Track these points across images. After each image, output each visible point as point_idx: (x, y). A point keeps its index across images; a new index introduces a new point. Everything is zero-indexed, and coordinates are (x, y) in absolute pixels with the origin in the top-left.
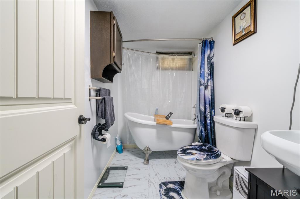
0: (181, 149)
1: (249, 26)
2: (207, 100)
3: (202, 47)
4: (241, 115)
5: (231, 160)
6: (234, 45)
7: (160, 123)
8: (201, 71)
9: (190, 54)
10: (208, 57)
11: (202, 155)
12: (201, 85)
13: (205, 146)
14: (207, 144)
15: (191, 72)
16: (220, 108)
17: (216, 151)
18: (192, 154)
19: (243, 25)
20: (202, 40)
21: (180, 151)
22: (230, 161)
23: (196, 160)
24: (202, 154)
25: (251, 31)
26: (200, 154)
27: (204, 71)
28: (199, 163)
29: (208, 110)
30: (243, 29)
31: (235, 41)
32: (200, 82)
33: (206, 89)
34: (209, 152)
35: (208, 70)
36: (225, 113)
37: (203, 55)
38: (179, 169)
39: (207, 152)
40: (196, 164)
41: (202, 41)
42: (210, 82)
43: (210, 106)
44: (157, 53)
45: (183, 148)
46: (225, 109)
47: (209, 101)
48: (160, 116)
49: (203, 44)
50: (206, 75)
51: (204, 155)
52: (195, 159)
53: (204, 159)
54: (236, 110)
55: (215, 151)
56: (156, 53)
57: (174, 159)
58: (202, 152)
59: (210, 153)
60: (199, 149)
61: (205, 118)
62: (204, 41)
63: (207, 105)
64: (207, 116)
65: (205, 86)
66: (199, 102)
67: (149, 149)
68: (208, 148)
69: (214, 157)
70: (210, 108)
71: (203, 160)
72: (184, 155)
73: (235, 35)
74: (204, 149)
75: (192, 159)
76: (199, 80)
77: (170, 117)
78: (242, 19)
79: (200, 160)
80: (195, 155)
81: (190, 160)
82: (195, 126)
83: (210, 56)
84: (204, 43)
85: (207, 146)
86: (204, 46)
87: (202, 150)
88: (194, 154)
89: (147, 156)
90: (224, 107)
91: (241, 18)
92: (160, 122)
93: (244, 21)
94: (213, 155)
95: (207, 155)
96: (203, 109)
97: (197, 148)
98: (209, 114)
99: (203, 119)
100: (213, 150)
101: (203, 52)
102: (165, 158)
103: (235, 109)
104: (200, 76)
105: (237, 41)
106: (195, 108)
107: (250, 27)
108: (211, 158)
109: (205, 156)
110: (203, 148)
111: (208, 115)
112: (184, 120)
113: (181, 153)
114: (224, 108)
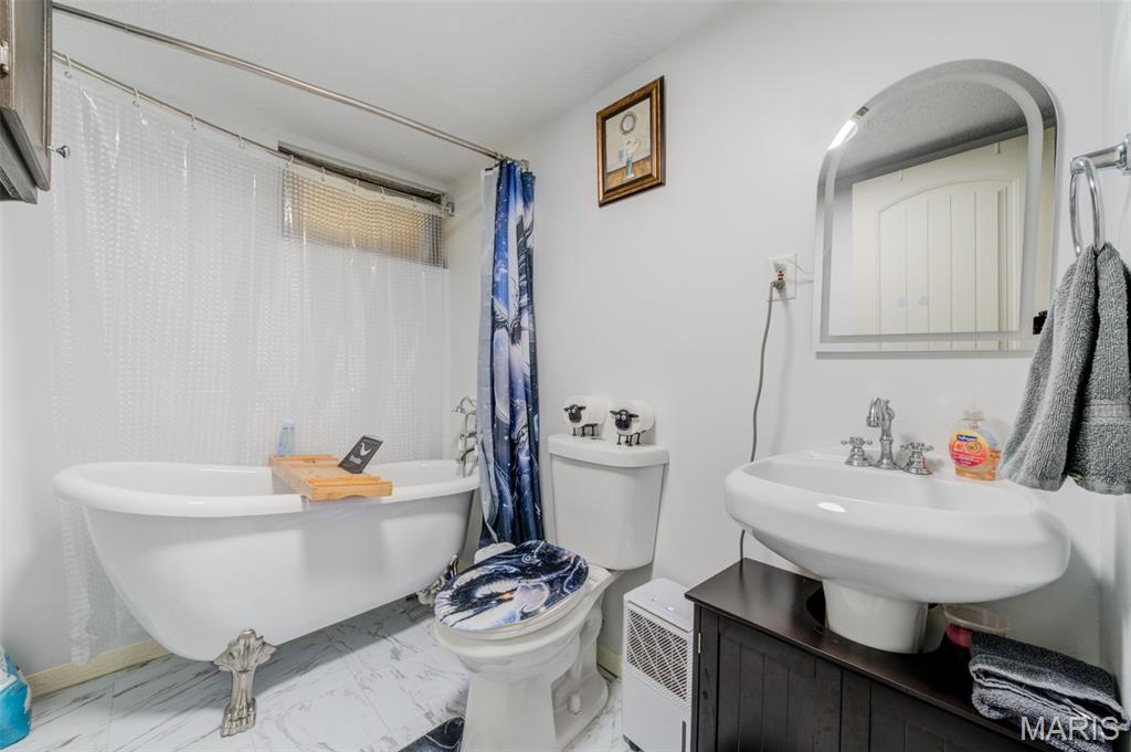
0: (450, 592)
1: (645, 160)
2: (520, 382)
3: (498, 185)
4: (635, 427)
5: (608, 574)
6: (601, 205)
7: (330, 494)
8: (495, 271)
9: (433, 198)
10: (517, 227)
11: (534, 591)
12: (496, 324)
13: (528, 550)
14: (534, 542)
15: (439, 271)
16: (566, 410)
17: (570, 558)
18: (496, 599)
19: (630, 152)
20: (495, 158)
21: (445, 602)
22: (608, 579)
23: (522, 618)
24: (535, 587)
25: (650, 175)
26: (526, 588)
27: (506, 276)
28: (533, 624)
29: (522, 419)
30: (628, 162)
31: (604, 194)
32: (493, 313)
33: (513, 342)
34: (550, 572)
35: (520, 275)
36: (582, 423)
37: (502, 215)
38: (421, 677)
39: (544, 574)
40: (521, 633)
41: (497, 162)
42: (526, 317)
43: (527, 403)
44: (283, 151)
45: (455, 586)
46: (582, 412)
47: (526, 386)
48: (307, 460)
49: (501, 174)
50: (513, 289)
51: (539, 586)
52: (518, 616)
53: (549, 603)
54: (620, 413)
55: (567, 562)
56: (276, 149)
57: (384, 642)
58: (530, 577)
59: (554, 575)
60: (514, 570)
61: (513, 445)
62: (505, 166)
63: (518, 401)
64: (518, 439)
65: (511, 330)
66: (489, 389)
67: (260, 642)
68: (540, 555)
69: (574, 584)
70: (528, 408)
71: (543, 609)
72: (471, 612)
73: (605, 175)
74: (530, 565)
75: (506, 621)
76: (490, 304)
77: (366, 460)
78: (625, 133)
79: (536, 613)
80: (511, 599)
81: (500, 627)
82: (473, 481)
83: (526, 225)
84: (505, 170)
85: (537, 550)
86: (504, 181)
87: (526, 572)
88: (507, 596)
89: (244, 682)
90: (580, 405)
91: (621, 126)
92: (329, 490)
93: (631, 137)
94: (565, 578)
95: (550, 583)
96: (503, 413)
97: (506, 567)
98: (525, 430)
99: (504, 451)
100: (560, 560)
101: (502, 206)
102: (340, 654)
103: (617, 411)
104: (494, 292)
105: (611, 196)
106: (462, 411)
107: (648, 164)
108: (565, 590)
109: (546, 593)
110: (526, 559)
111: (523, 434)
112: (424, 465)
113: (457, 611)
114: (581, 408)
